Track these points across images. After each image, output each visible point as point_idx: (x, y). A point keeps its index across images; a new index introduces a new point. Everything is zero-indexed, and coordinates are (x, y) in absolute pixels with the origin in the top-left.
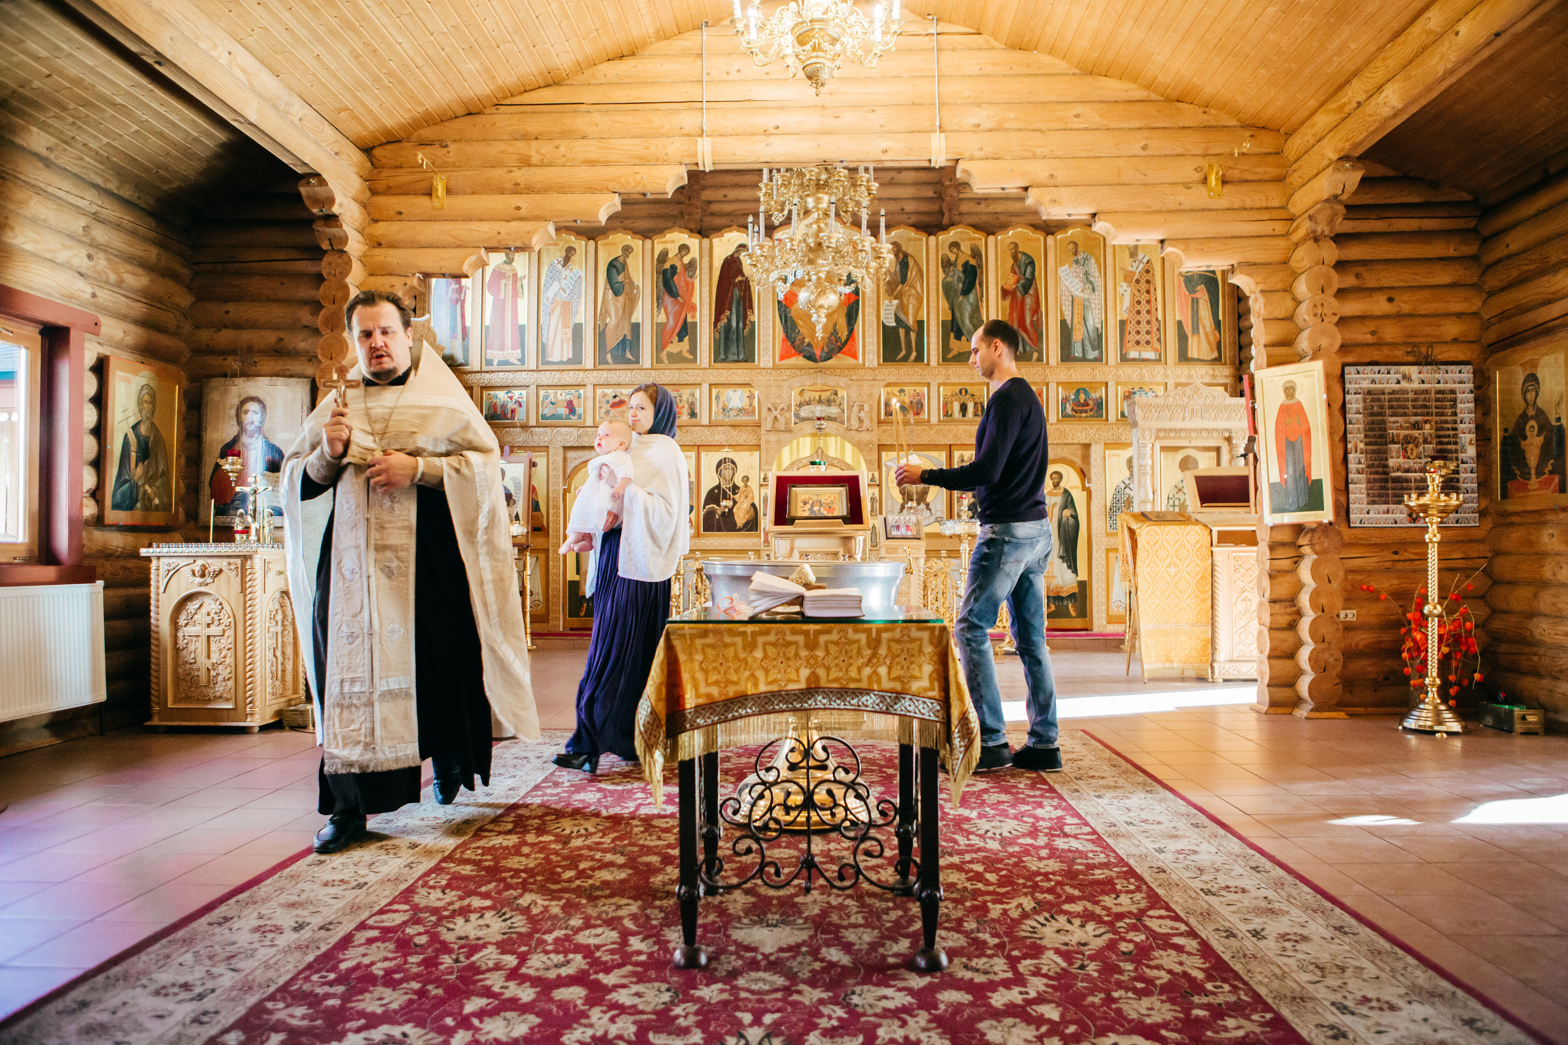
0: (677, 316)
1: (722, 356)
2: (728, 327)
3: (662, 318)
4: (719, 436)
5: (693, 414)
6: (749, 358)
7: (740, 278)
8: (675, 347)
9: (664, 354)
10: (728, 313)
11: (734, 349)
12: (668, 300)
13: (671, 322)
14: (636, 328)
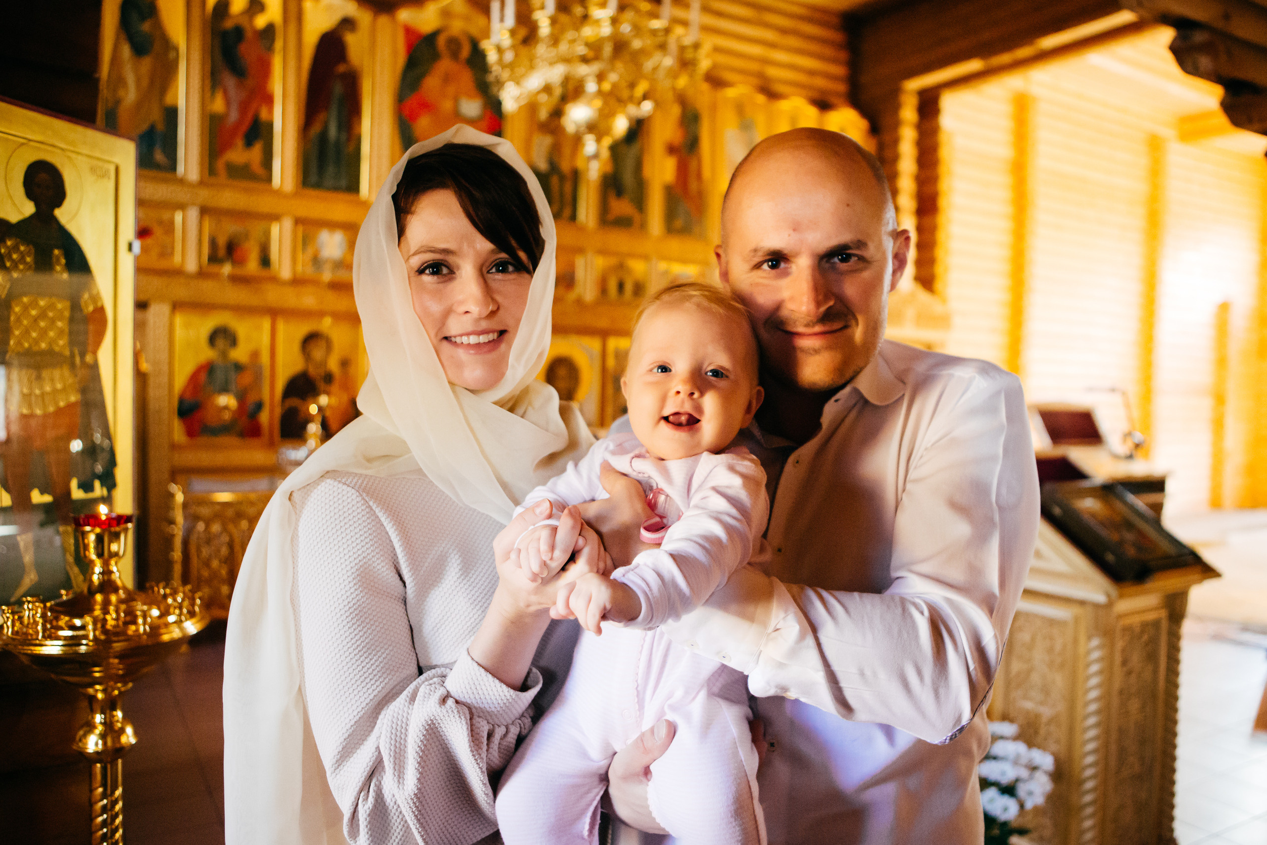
0: (244, 107)
1: (314, 178)
2: (323, 137)
3: (218, 105)
4: (308, 300)
5: (265, 261)
6: (353, 187)
7: (341, 68)
8: (238, 155)
9: (220, 164)
10: (321, 117)
11: (331, 170)
12: (230, 81)
13: (234, 116)
14: (171, 114)
